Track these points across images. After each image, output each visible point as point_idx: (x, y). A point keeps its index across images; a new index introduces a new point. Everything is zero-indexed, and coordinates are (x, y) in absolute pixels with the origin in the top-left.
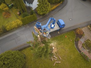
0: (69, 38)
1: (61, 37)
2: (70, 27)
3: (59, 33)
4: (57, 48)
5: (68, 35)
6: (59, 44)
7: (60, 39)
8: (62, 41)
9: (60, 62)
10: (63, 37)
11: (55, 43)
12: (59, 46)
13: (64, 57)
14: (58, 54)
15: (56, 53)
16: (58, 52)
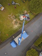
0: (5, 34)
1: (11, 33)
2: (5, 45)
3: (13, 37)
4: (12, 24)
5: (6, 37)
6: (11, 27)
7: (11, 31)
8: (10, 30)
9: (9, 16)
10: (9, 34)
11: (14, 27)
12: (11, 26)
13: (7, 20)
14: (11, 20)
15: (13, 21)
16: (11, 22)
